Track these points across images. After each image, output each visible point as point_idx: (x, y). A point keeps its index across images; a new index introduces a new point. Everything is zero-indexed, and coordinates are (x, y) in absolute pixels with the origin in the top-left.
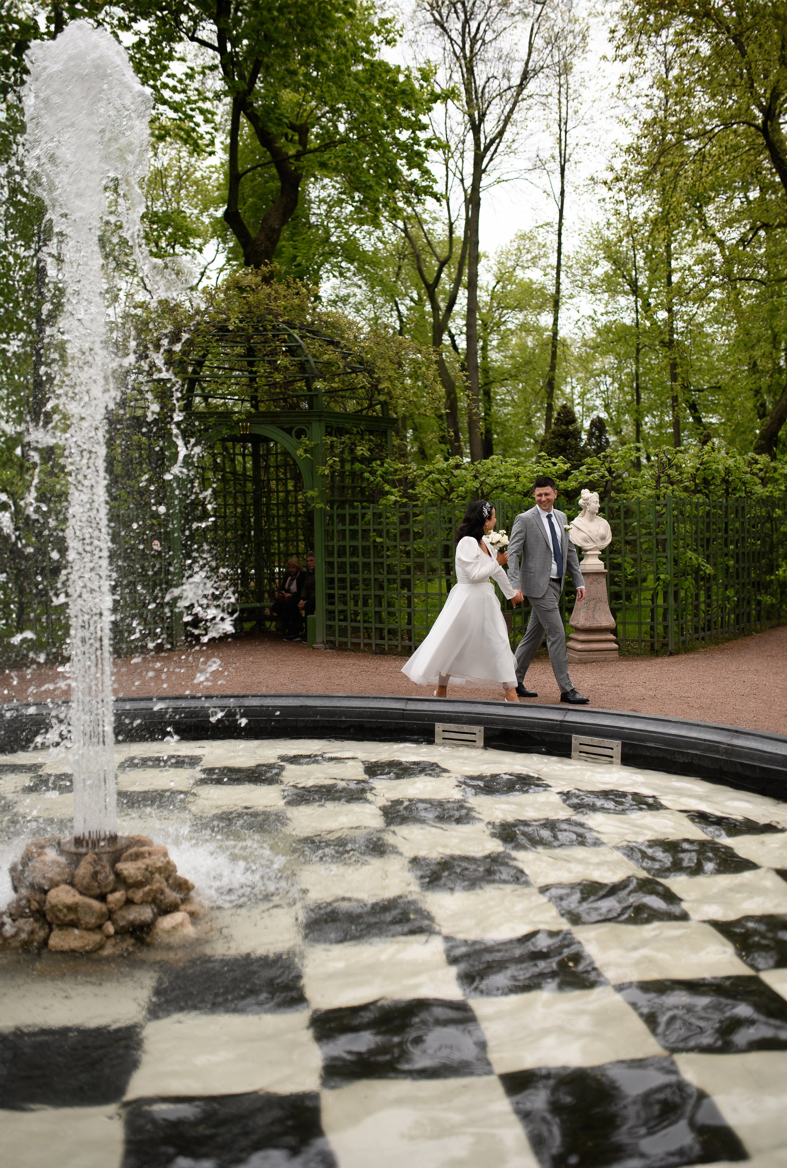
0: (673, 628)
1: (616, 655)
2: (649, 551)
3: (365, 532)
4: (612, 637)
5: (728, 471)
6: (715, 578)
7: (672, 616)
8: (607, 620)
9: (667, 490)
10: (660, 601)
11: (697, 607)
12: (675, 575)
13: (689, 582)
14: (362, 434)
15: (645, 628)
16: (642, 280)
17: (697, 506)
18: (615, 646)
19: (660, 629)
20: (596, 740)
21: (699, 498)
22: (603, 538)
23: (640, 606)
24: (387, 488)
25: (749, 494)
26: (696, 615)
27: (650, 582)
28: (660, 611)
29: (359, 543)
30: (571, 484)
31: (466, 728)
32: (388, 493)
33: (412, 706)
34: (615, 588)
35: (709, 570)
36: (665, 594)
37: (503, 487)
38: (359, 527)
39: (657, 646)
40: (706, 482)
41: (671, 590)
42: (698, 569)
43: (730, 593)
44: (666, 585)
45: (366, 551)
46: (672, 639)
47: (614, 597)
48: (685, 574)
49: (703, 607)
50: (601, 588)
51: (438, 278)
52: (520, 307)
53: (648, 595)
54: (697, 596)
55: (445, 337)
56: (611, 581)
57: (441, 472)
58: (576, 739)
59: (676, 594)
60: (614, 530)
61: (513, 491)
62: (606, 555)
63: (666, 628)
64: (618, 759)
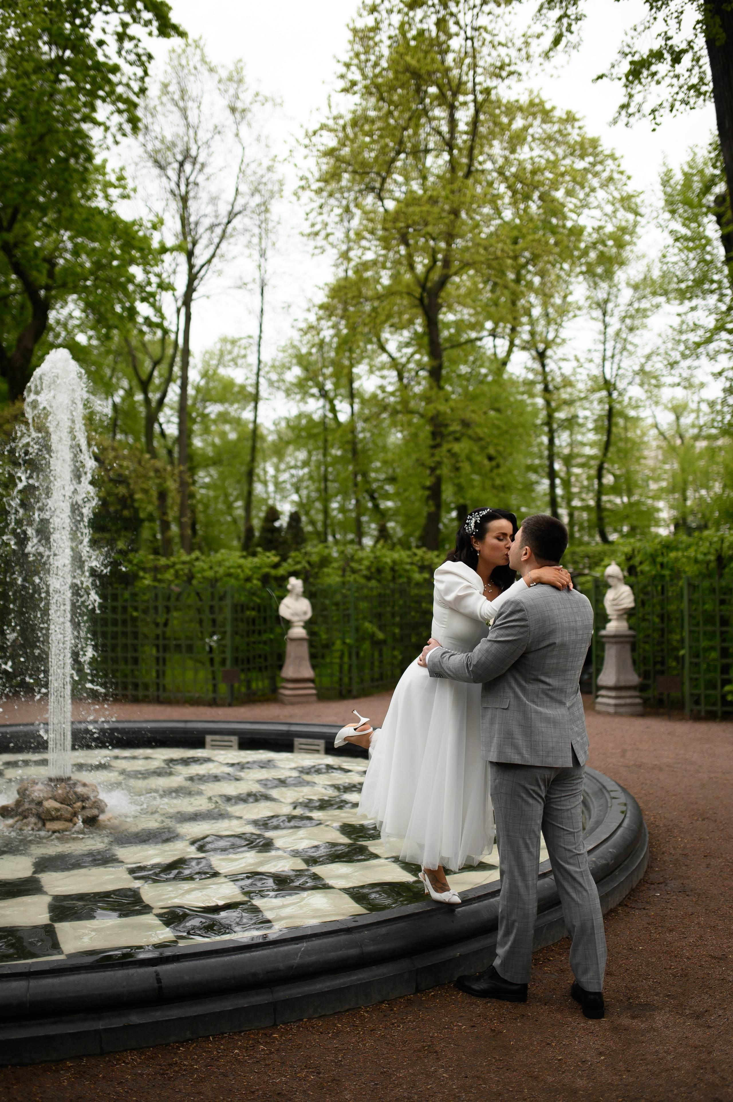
0: (356, 679)
1: (314, 698)
2: (337, 622)
3: (125, 609)
4: (311, 685)
5: (394, 562)
6: (384, 642)
7: (354, 671)
8: (308, 672)
9: (351, 578)
10: (346, 659)
11: (372, 663)
12: (357, 640)
13: (367, 645)
14: (117, 531)
15: (336, 679)
16: (329, 386)
17: (372, 589)
18: (314, 692)
19: (346, 680)
20: (310, 741)
21: (373, 583)
22: (305, 613)
23: (332, 663)
24: (141, 574)
25: (410, 579)
26: (372, 669)
27: (338, 645)
28: (346, 667)
29: (119, 617)
30: (281, 571)
31: (226, 738)
32: (144, 578)
33: (190, 725)
34: (314, 650)
35: (380, 636)
36: (350, 654)
37: (230, 575)
38: (119, 604)
39: (344, 692)
40: (379, 571)
41: (354, 651)
42: (373, 636)
43: (396, 653)
44: (350, 647)
45: (124, 622)
46: (355, 687)
47: (313, 656)
48: (363, 639)
49: (377, 663)
50: (304, 650)
51: (151, 375)
52: (221, 400)
53: (337, 654)
54: (373, 656)
55: (156, 426)
56: (311, 645)
57: (184, 563)
58: (297, 741)
59: (357, 654)
60: (314, 607)
61: (237, 578)
62: (308, 625)
63: (350, 679)
64: (322, 751)
